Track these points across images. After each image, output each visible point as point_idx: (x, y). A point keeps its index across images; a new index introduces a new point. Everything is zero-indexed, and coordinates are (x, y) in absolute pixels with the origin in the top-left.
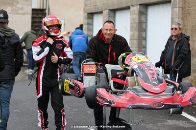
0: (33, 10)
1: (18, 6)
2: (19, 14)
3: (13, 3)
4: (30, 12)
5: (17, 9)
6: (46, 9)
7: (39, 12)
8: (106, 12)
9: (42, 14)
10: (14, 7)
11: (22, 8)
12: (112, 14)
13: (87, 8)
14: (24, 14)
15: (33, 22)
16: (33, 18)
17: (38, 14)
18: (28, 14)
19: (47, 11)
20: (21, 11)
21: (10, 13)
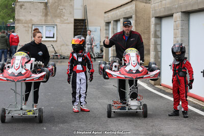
0: (75, 20)
1: (65, 18)
3: (61, 16)
4: (73, 21)
6: (86, 20)
8: (112, 22)
10: (62, 19)
11: (67, 19)
12: (115, 23)
13: (105, 19)
14: (69, 23)
15: (74, 29)
16: (75, 26)
17: (80, 23)
18: (72, 23)
20: (66, 22)
21: (59, 23)
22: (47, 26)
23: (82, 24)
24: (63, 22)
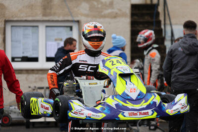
0: (134, 7)
2: (104, 17)
4: (128, 11)
5: (100, 6)
6: (158, 5)
7: (144, 12)
9: (151, 15)
10: (95, 3)
11: (111, 4)
14: (115, 16)
17: (143, 15)
18: (123, 15)
19: (160, 9)
20: (109, 11)
21: (87, 16)
22: (51, 24)
23: (147, 18)
24: (96, 14)
